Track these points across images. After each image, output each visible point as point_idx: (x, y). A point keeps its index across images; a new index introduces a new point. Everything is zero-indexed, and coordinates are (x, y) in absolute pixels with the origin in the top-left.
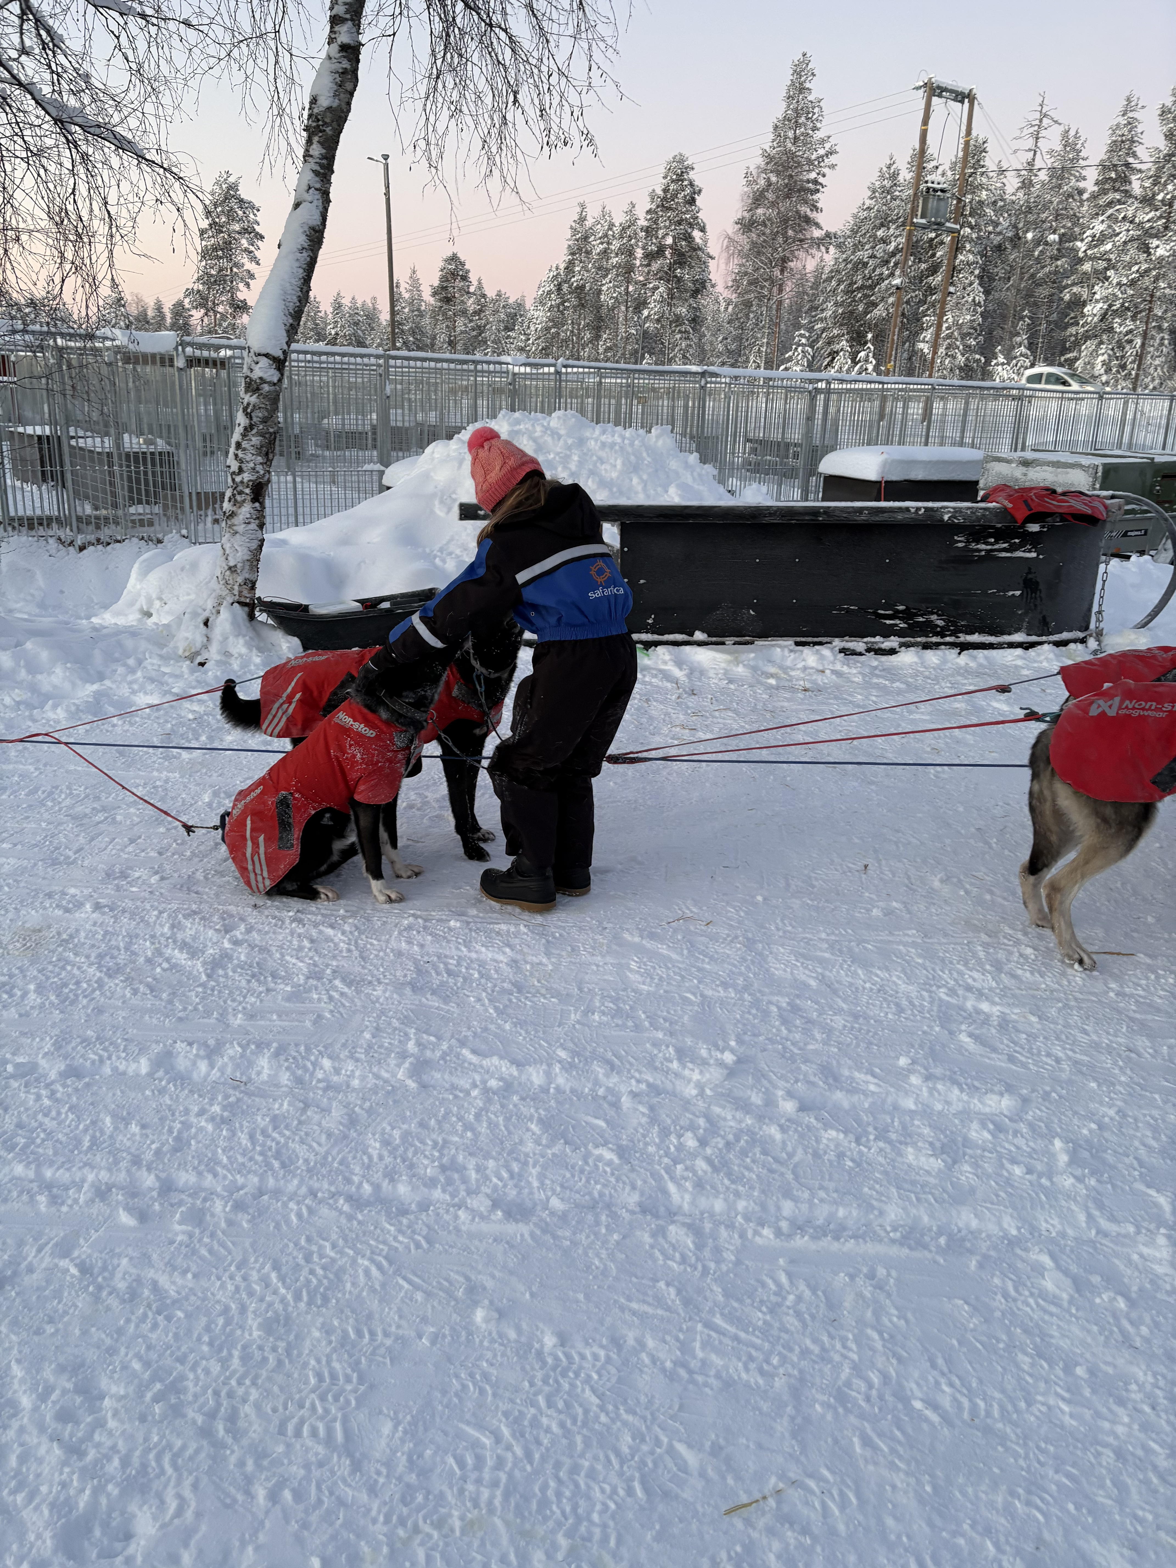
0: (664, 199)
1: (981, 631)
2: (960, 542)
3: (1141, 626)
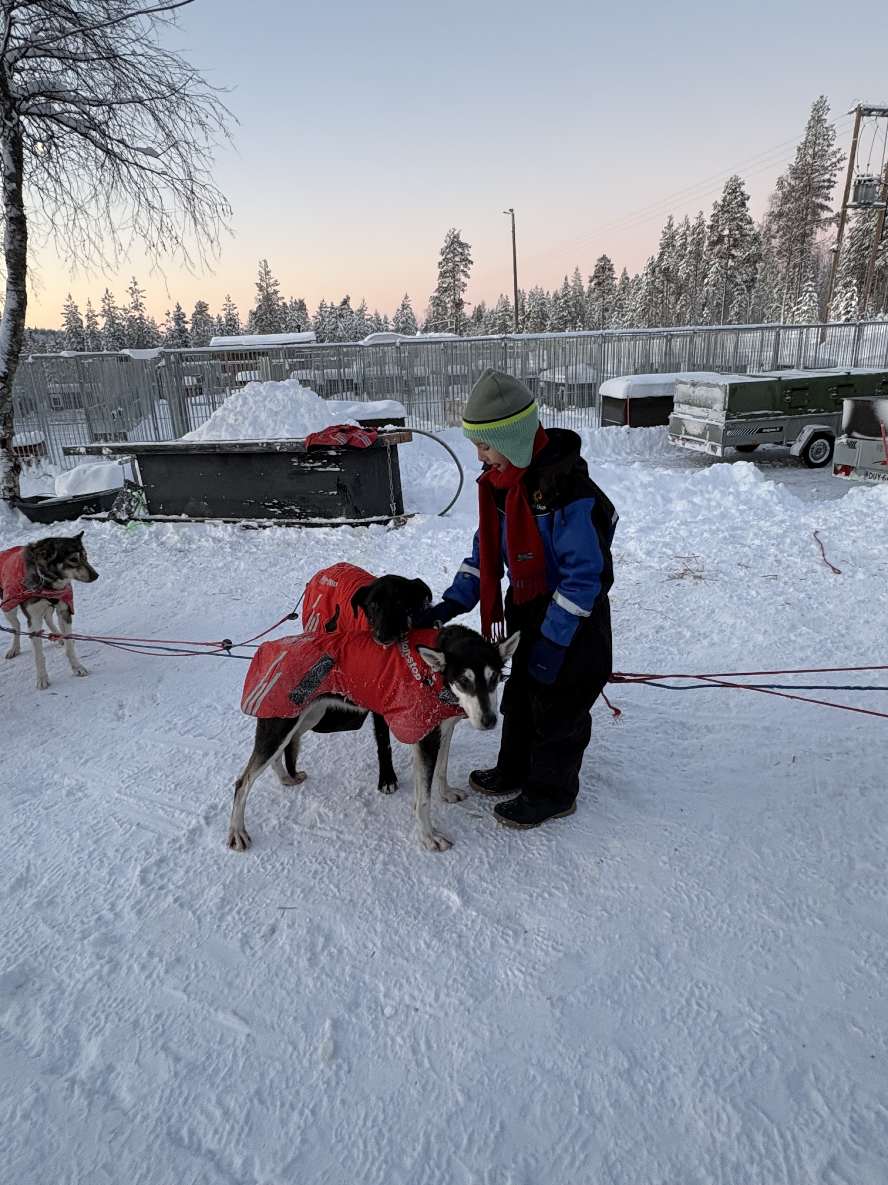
0: (723, 206)
1: (320, 516)
2: (295, 462)
3: (441, 515)
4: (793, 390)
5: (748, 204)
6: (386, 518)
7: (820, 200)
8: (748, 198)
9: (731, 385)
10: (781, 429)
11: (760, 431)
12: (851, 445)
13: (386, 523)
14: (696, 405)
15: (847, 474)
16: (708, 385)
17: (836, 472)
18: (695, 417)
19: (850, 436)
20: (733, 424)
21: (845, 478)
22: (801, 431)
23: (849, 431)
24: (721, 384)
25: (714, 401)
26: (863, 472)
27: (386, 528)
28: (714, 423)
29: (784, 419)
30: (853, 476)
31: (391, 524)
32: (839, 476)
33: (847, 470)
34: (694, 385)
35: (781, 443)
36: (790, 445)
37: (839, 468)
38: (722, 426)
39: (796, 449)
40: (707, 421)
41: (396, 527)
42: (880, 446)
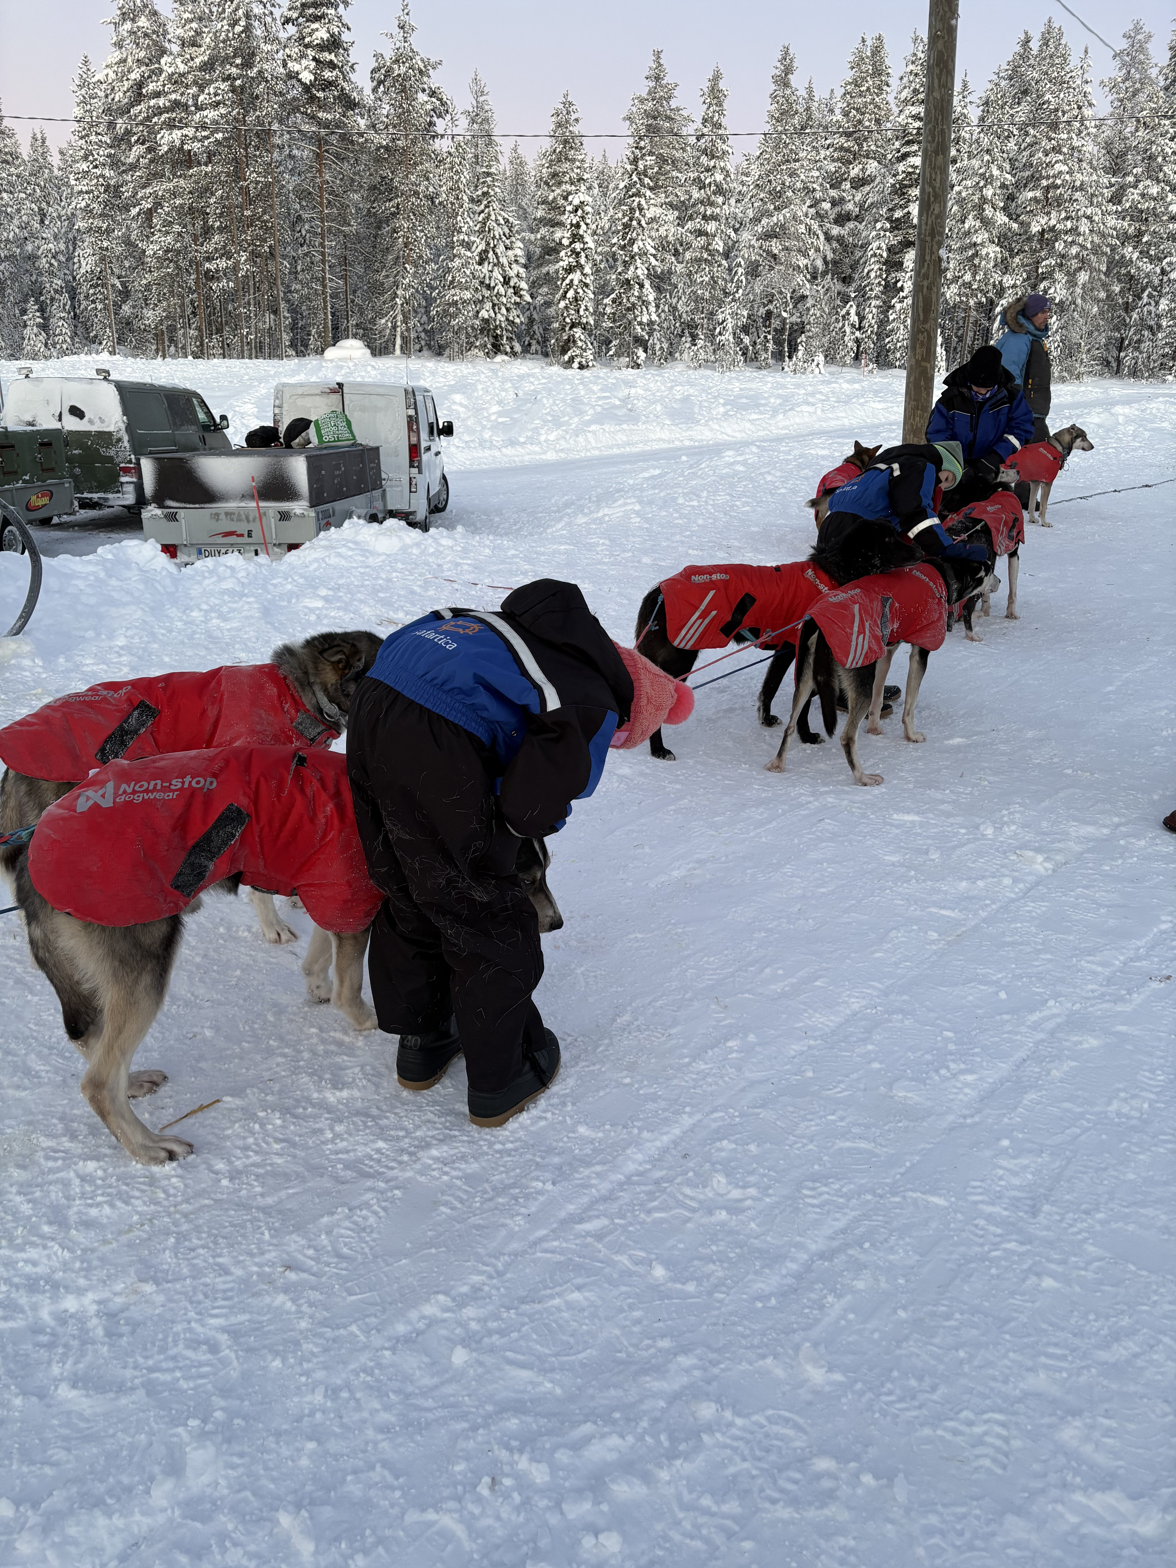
12: (171, 517)
15: (173, 556)
19: (161, 506)
23: (159, 499)
26: (194, 551)
30: (183, 559)
33: (171, 550)
42: (217, 514)
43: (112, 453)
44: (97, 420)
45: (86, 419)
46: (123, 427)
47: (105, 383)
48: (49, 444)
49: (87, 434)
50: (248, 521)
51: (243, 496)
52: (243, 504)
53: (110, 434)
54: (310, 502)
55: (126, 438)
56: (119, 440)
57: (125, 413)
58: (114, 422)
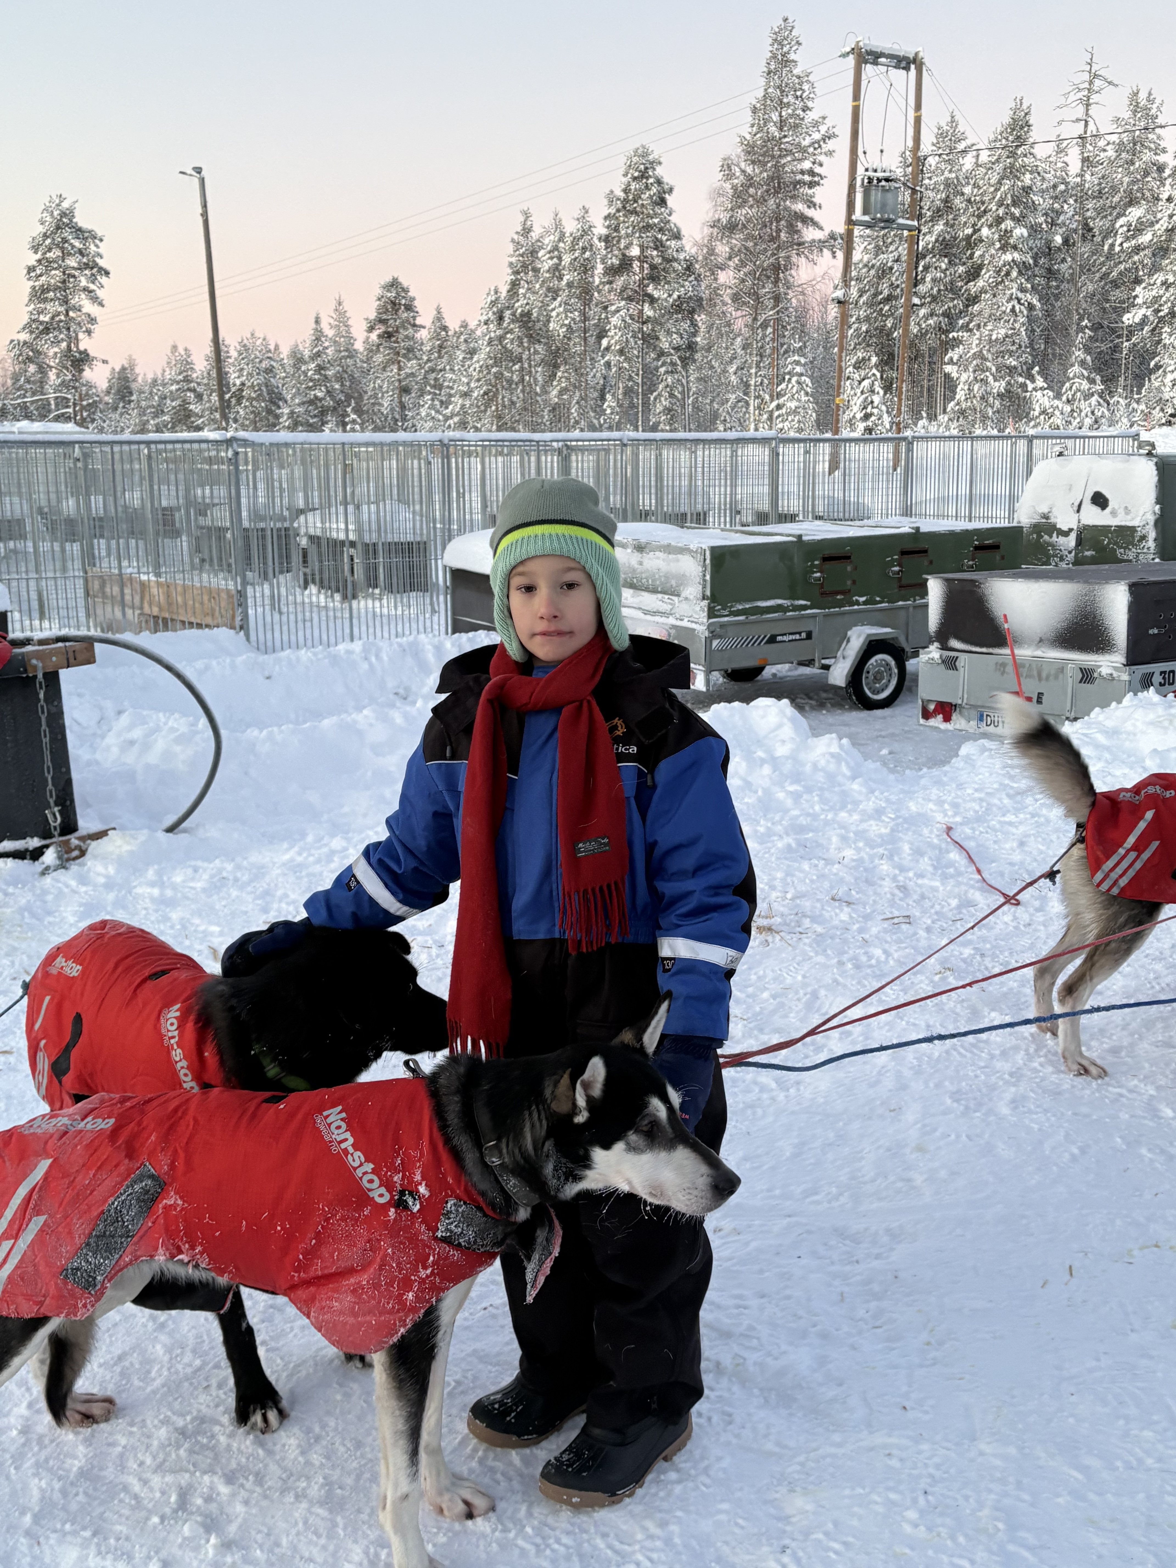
0: (625, 201)
3: (171, 830)
4: (825, 559)
5: (670, 200)
6: (34, 843)
7: (800, 207)
8: (671, 190)
9: (713, 549)
10: (809, 636)
11: (772, 640)
12: (950, 664)
13: (36, 854)
14: (647, 590)
15: (947, 719)
16: (668, 549)
17: (926, 715)
18: (646, 612)
19: (945, 647)
20: (723, 626)
21: (944, 726)
22: (844, 638)
23: (942, 637)
24: (693, 546)
25: (683, 579)
26: (974, 713)
27: (38, 866)
28: (685, 623)
29: (814, 616)
30: (958, 722)
31: (50, 857)
32: (932, 722)
33: (946, 710)
34: (640, 548)
35: (809, 663)
36: (827, 667)
37: (932, 707)
38: (701, 629)
39: (839, 674)
40: (672, 621)
41: (64, 863)
42: (1004, 665)
43: (1131, 555)
44: (1121, 512)
45: (1108, 510)
46: (1151, 519)
47: (1144, 460)
48: (995, 547)
49: (1105, 529)
50: (1040, 679)
51: (1041, 640)
52: (1039, 653)
53: (1133, 529)
54: (1127, 658)
55: (1152, 535)
56: (1143, 538)
57: (1161, 499)
58: (1141, 513)
